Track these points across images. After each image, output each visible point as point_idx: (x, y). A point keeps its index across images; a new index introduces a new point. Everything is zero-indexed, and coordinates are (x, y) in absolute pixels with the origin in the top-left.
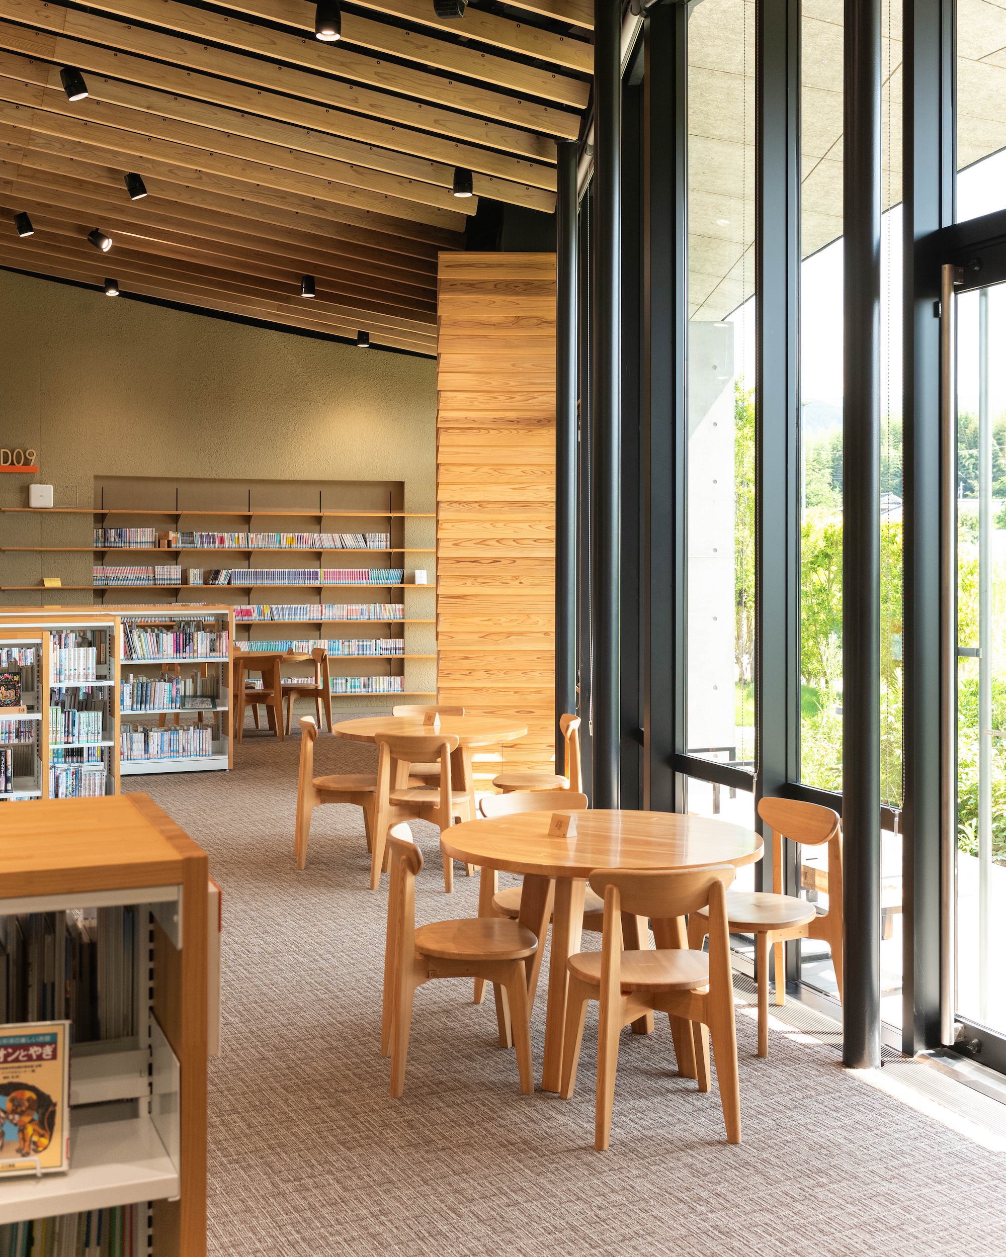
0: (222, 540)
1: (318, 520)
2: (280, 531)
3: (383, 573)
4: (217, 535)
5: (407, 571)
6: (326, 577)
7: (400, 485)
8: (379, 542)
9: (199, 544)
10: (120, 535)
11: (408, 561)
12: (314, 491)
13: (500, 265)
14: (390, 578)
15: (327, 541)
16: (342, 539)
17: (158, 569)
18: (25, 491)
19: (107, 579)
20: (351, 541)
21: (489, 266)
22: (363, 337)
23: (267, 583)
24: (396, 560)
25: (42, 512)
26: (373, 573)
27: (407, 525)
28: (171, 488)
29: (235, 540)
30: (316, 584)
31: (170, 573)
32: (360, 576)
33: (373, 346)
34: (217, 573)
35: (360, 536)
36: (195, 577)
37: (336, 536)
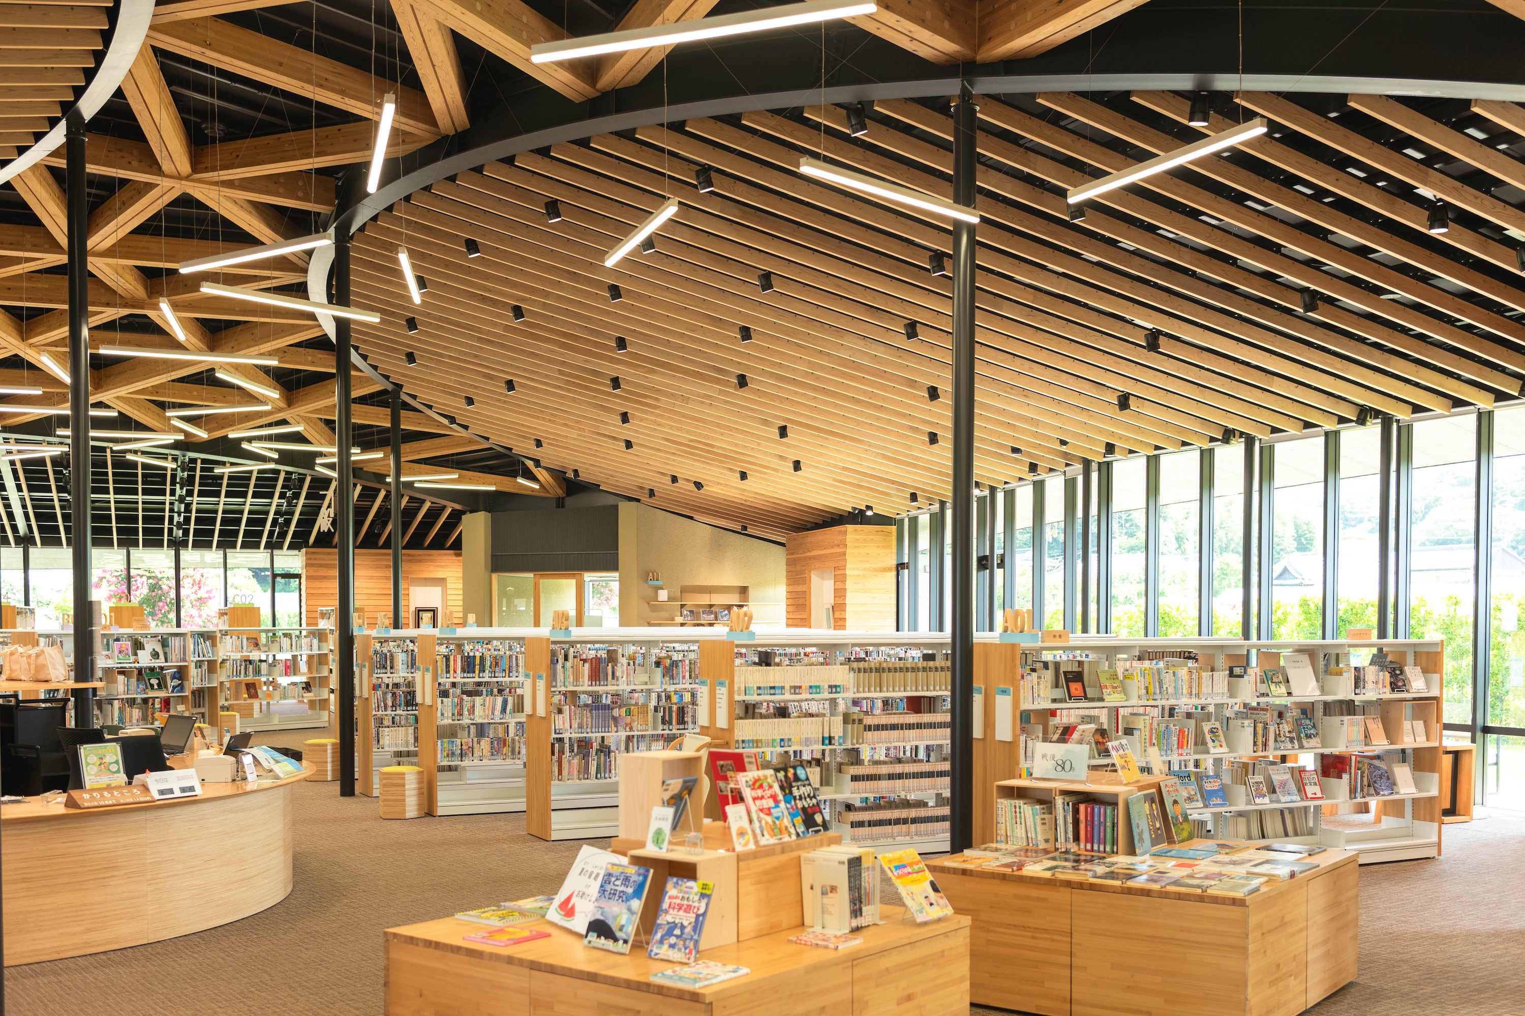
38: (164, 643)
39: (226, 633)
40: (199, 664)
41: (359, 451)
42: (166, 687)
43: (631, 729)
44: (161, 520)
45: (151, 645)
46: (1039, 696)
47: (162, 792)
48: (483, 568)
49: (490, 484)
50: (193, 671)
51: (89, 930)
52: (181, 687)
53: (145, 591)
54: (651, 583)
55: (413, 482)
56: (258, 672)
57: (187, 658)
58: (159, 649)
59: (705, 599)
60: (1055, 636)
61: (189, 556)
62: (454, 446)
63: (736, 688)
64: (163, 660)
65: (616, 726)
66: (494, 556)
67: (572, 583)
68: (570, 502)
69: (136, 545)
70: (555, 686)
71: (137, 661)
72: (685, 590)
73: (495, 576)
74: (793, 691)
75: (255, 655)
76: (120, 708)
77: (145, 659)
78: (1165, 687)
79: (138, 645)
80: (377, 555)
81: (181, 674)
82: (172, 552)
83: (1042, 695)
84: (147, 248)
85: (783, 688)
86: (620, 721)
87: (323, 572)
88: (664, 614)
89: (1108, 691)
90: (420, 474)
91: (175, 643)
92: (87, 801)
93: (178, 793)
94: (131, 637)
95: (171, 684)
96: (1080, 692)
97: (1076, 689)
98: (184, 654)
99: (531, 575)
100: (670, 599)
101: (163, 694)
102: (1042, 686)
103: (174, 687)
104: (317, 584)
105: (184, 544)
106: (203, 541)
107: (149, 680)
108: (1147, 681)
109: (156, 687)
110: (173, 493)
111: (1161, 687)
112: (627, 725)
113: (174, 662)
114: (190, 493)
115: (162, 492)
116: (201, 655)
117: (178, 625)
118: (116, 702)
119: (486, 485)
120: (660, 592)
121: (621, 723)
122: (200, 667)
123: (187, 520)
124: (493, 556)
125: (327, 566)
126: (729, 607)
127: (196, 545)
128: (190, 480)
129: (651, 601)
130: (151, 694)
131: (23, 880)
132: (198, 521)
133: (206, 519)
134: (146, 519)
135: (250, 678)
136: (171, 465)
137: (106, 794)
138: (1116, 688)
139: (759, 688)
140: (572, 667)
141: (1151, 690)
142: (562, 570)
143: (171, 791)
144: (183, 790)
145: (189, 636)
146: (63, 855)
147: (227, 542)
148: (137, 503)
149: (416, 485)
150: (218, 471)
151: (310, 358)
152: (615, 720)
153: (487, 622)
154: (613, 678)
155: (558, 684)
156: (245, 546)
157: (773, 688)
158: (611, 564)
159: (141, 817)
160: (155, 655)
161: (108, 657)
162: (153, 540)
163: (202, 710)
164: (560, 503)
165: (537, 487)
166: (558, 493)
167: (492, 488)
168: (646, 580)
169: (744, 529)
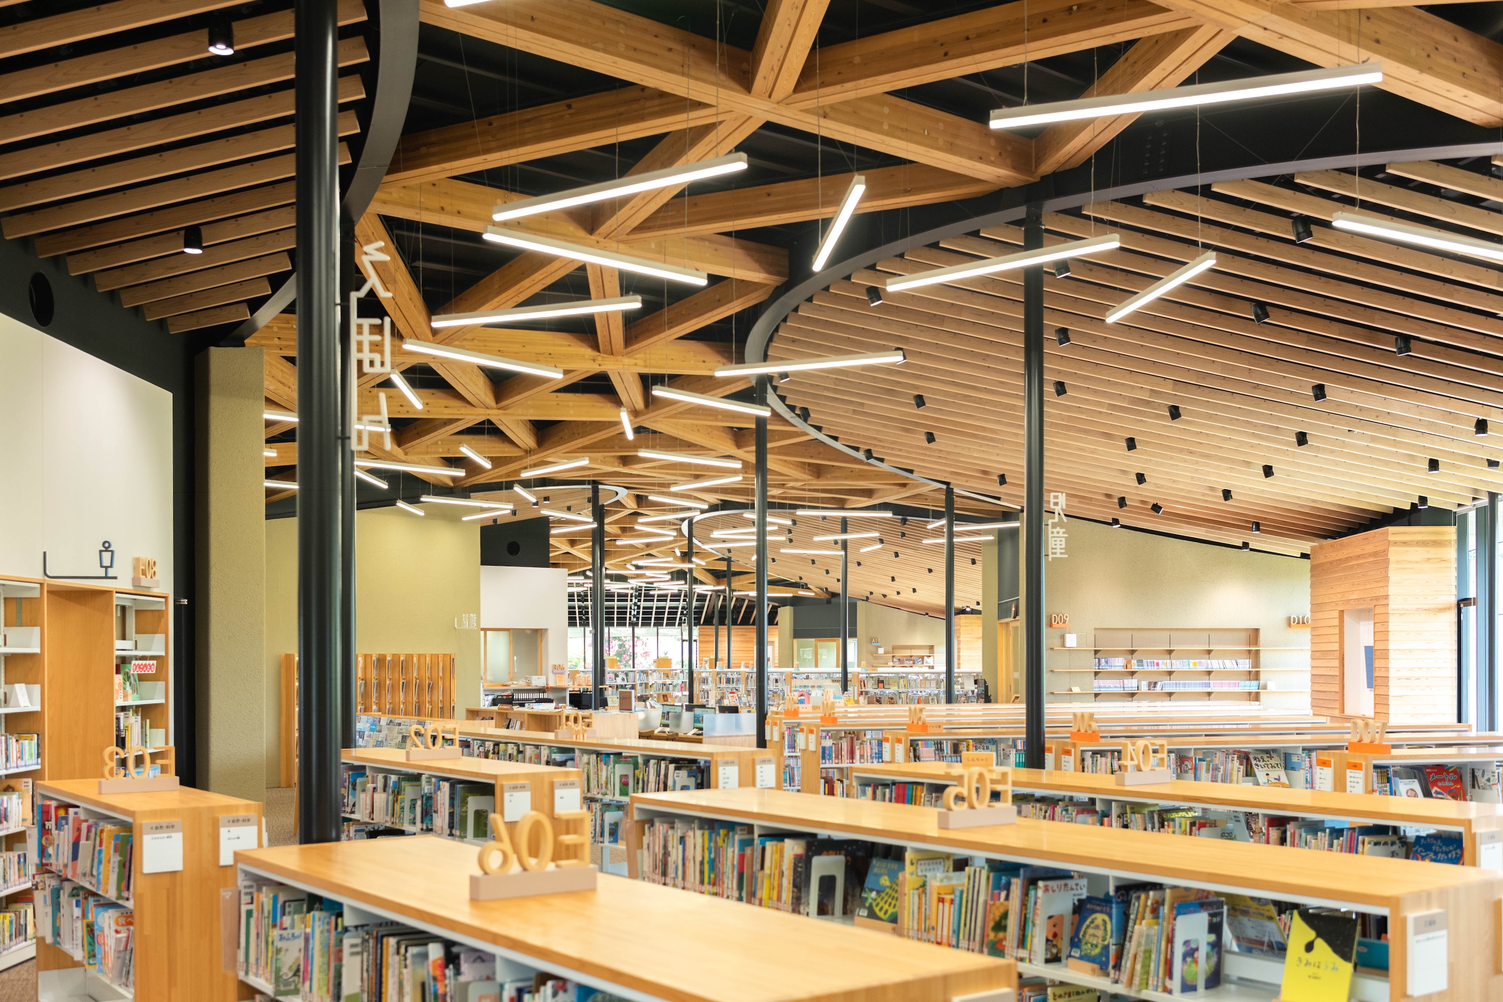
0: (1158, 664)
1: (1209, 652)
2: (1189, 659)
3: (1248, 683)
4: (1156, 661)
5: (1262, 682)
6: (1215, 686)
7: (1257, 631)
8: (1245, 665)
9: (1147, 668)
10: (1107, 662)
11: (1262, 676)
12: (1206, 634)
13: (1420, 533)
14: (1252, 686)
15: (1214, 664)
16: (1224, 663)
17: (1126, 681)
18: (1063, 637)
19: (1100, 687)
20: (1230, 664)
21: (1414, 533)
22: (1245, 545)
23: (1182, 690)
24: (1254, 675)
25: (1071, 650)
26: (1242, 683)
27: (1262, 655)
28: (1129, 634)
29: (1165, 664)
30: (1209, 690)
31: (1131, 684)
32: (1235, 685)
33: (1252, 550)
34: (1155, 683)
35: (1234, 662)
36: (1144, 688)
37: (1220, 661)
38: (627, 675)
39: (655, 671)
40: (641, 685)
44: (625, 613)
45: (621, 676)
48: (789, 636)
49: (791, 592)
50: (638, 687)
53: (616, 648)
56: (668, 689)
59: (908, 653)
61: (639, 630)
66: (795, 630)
67: (835, 643)
69: (612, 625)
72: (895, 648)
73: (795, 641)
75: (668, 681)
77: (619, 681)
79: (616, 676)
82: (631, 629)
87: (708, 639)
88: (881, 661)
91: (631, 675)
94: (613, 672)
99: (813, 640)
100: (885, 653)
104: (705, 645)
105: (637, 624)
106: (646, 623)
110: (631, 600)
114: (639, 601)
115: (626, 601)
119: (788, 593)
120: (880, 649)
123: (638, 613)
125: (710, 635)
126: (922, 657)
127: (643, 625)
128: (640, 595)
129: (874, 654)
132: (644, 613)
133: (647, 611)
134: (618, 613)
135: (665, 692)
136: (631, 591)
142: (829, 637)
145: (638, 672)
147: (659, 623)
148: (613, 608)
150: (651, 593)
153: (790, 664)
156: (667, 625)
158: (853, 635)
160: (623, 680)
162: (622, 622)
164: (829, 602)
165: (813, 595)
166: (825, 596)
167: (791, 595)
168: (871, 642)
169: (927, 614)
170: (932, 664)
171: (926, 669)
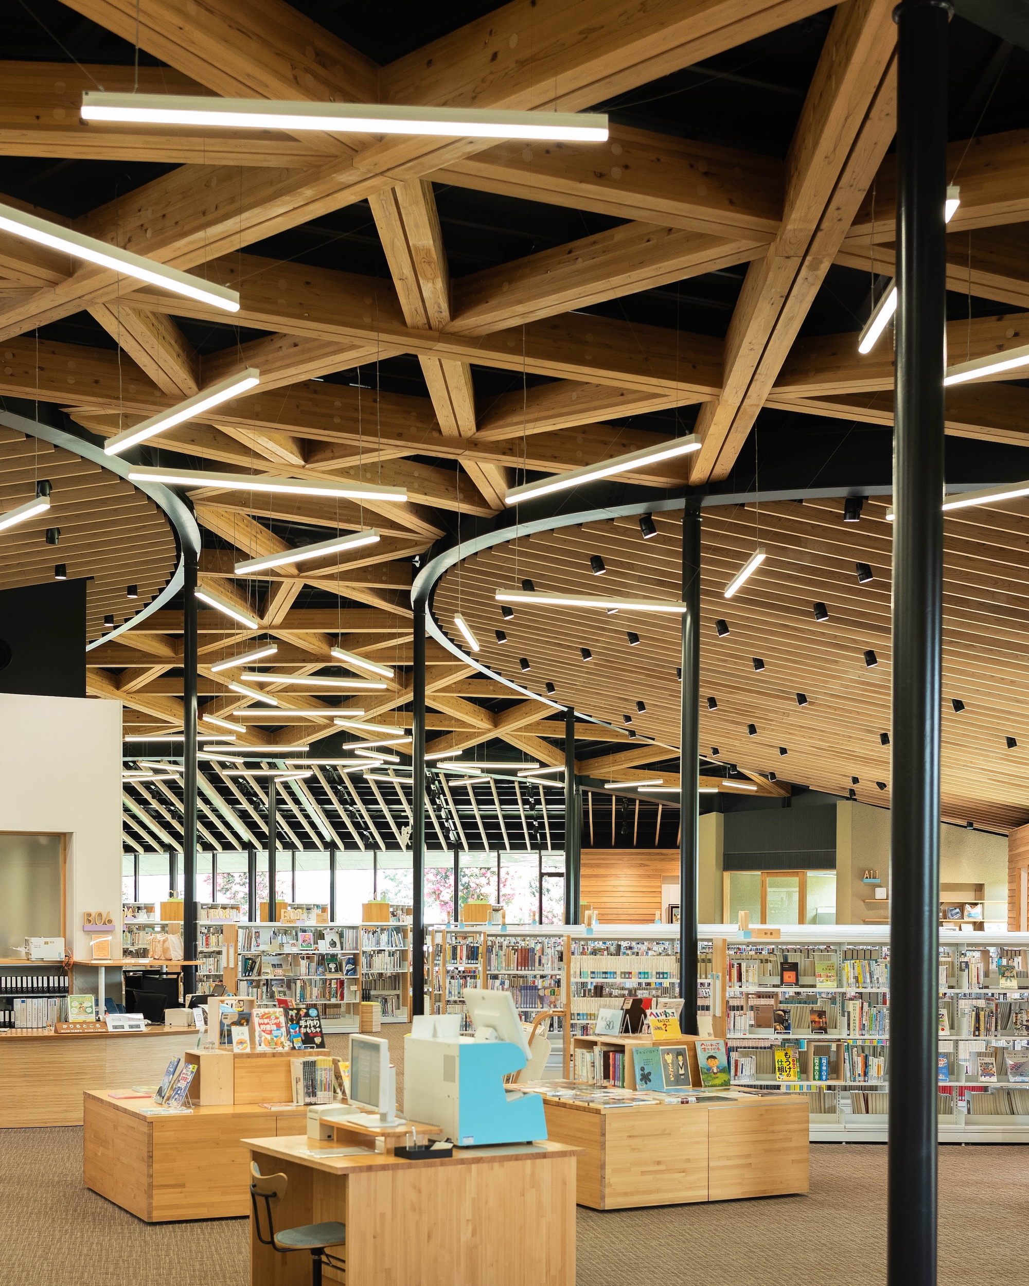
38: (340, 934)
41: (538, 766)
42: (341, 970)
43: (555, 1006)
45: (331, 936)
46: (747, 981)
47: (115, 1027)
48: (715, 866)
49: (713, 786)
50: (362, 959)
51: (66, 1111)
52: (354, 971)
54: (866, 881)
55: (636, 788)
57: (359, 947)
58: (337, 940)
60: (766, 934)
62: (655, 754)
63: (572, 972)
64: (340, 948)
65: (542, 1004)
67: (795, 880)
68: (795, 801)
70: (490, 970)
71: (316, 949)
73: (727, 875)
74: (623, 976)
76: (301, 986)
77: (323, 947)
78: (875, 977)
80: (632, 854)
81: (354, 960)
83: (750, 980)
84: (313, 619)
85: (615, 973)
86: (545, 999)
89: (821, 979)
90: (644, 779)
91: (349, 934)
92: (64, 1029)
93: (127, 1029)
94: (314, 929)
95: (346, 967)
96: (793, 979)
97: (789, 977)
98: (357, 944)
99: (759, 873)
101: (338, 976)
102: (750, 973)
103: (348, 971)
107: (328, 964)
108: (856, 972)
109: (333, 970)
111: (871, 977)
112: (551, 1003)
113: (349, 950)
116: (394, 945)
117: (332, 920)
118: (298, 982)
120: (878, 890)
121: (546, 1001)
122: (393, 955)
124: (725, 855)
126: (961, 906)
127: (471, 847)
129: (868, 900)
130: (329, 976)
131: (25, 1076)
137: (84, 1026)
138: (830, 977)
139: (593, 973)
140: (505, 955)
141: (861, 979)
142: (786, 868)
143: (122, 1027)
144: (131, 1027)
145: (360, 928)
146: (50, 1062)
149: (639, 790)
151: (491, 688)
152: (541, 999)
154: (540, 965)
155: (492, 968)
157: (605, 973)
158: (828, 862)
159: (102, 1042)
160: (333, 944)
161: (293, 945)
163: (397, 992)
164: (786, 803)
165: (755, 788)
166: (781, 793)
167: (715, 790)
168: (861, 877)
169: (971, 825)
170: (979, 919)
171: (968, 929)
